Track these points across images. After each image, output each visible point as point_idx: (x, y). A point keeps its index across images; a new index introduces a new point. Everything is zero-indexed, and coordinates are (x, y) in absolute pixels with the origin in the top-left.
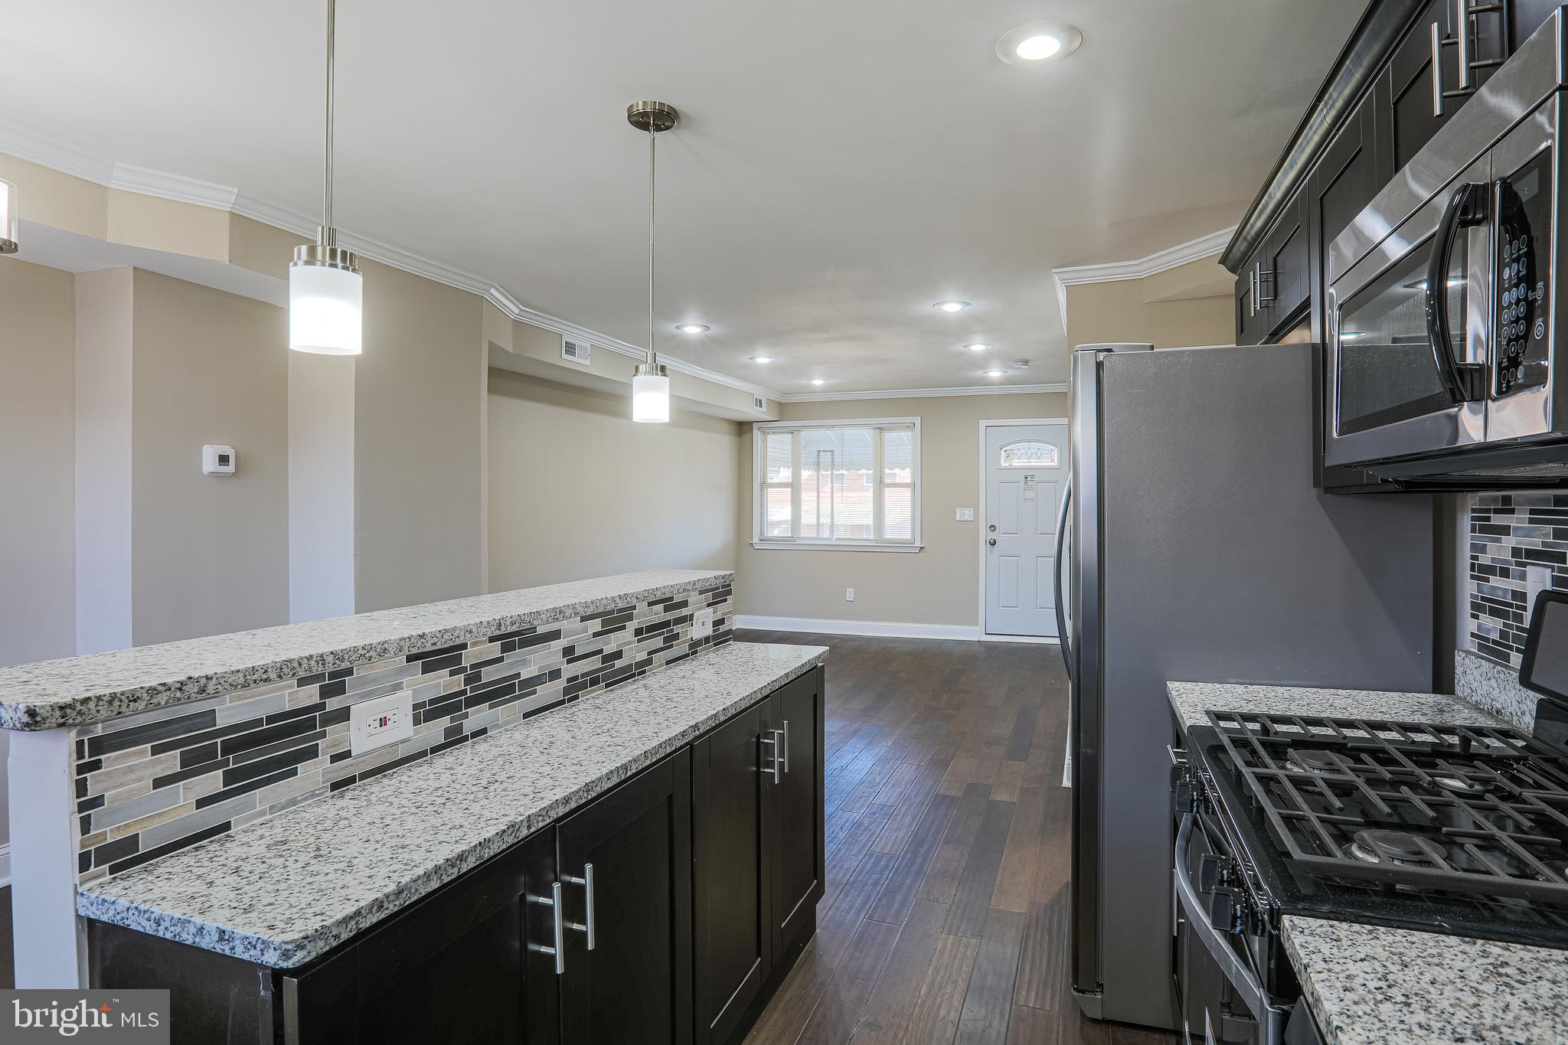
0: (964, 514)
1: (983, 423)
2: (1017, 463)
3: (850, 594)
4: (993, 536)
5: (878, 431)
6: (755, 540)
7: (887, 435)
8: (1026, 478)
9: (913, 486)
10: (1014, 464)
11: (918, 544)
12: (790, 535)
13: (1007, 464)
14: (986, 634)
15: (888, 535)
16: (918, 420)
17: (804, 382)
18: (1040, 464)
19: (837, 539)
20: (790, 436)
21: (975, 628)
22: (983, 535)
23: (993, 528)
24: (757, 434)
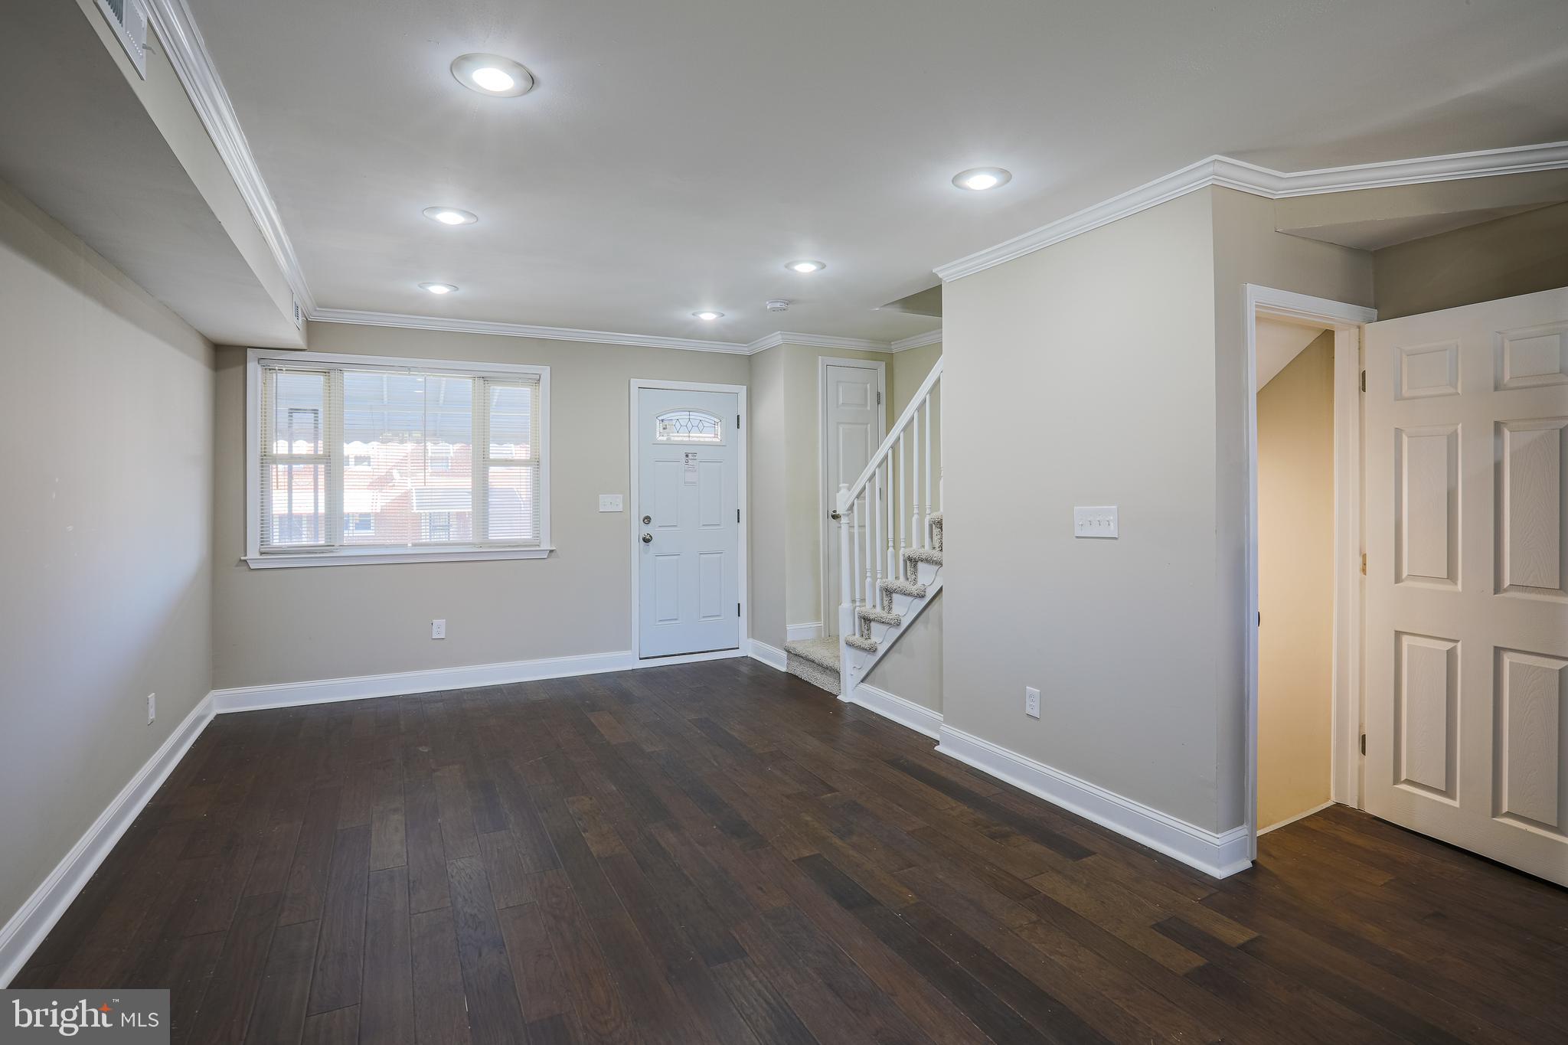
0: (610, 502)
1: (635, 383)
2: (676, 438)
3: (439, 628)
4: (647, 530)
5: (482, 380)
6: (253, 553)
7: (497, 391)
8: (687, 456)
9: (535, 462)
10: (672, 438)
11: (546, 546)
12: (322, 542)
13: (665, 438)
14: (640, 659)
15: (493, 536)
16: (545, 372)
17: (413, 287)
18: (702, 440)
19: (414, 545)
20: (321, 378)
21: (629, 653)
22: (637, 530)
23: (647, 520)
24: (253, 368)
